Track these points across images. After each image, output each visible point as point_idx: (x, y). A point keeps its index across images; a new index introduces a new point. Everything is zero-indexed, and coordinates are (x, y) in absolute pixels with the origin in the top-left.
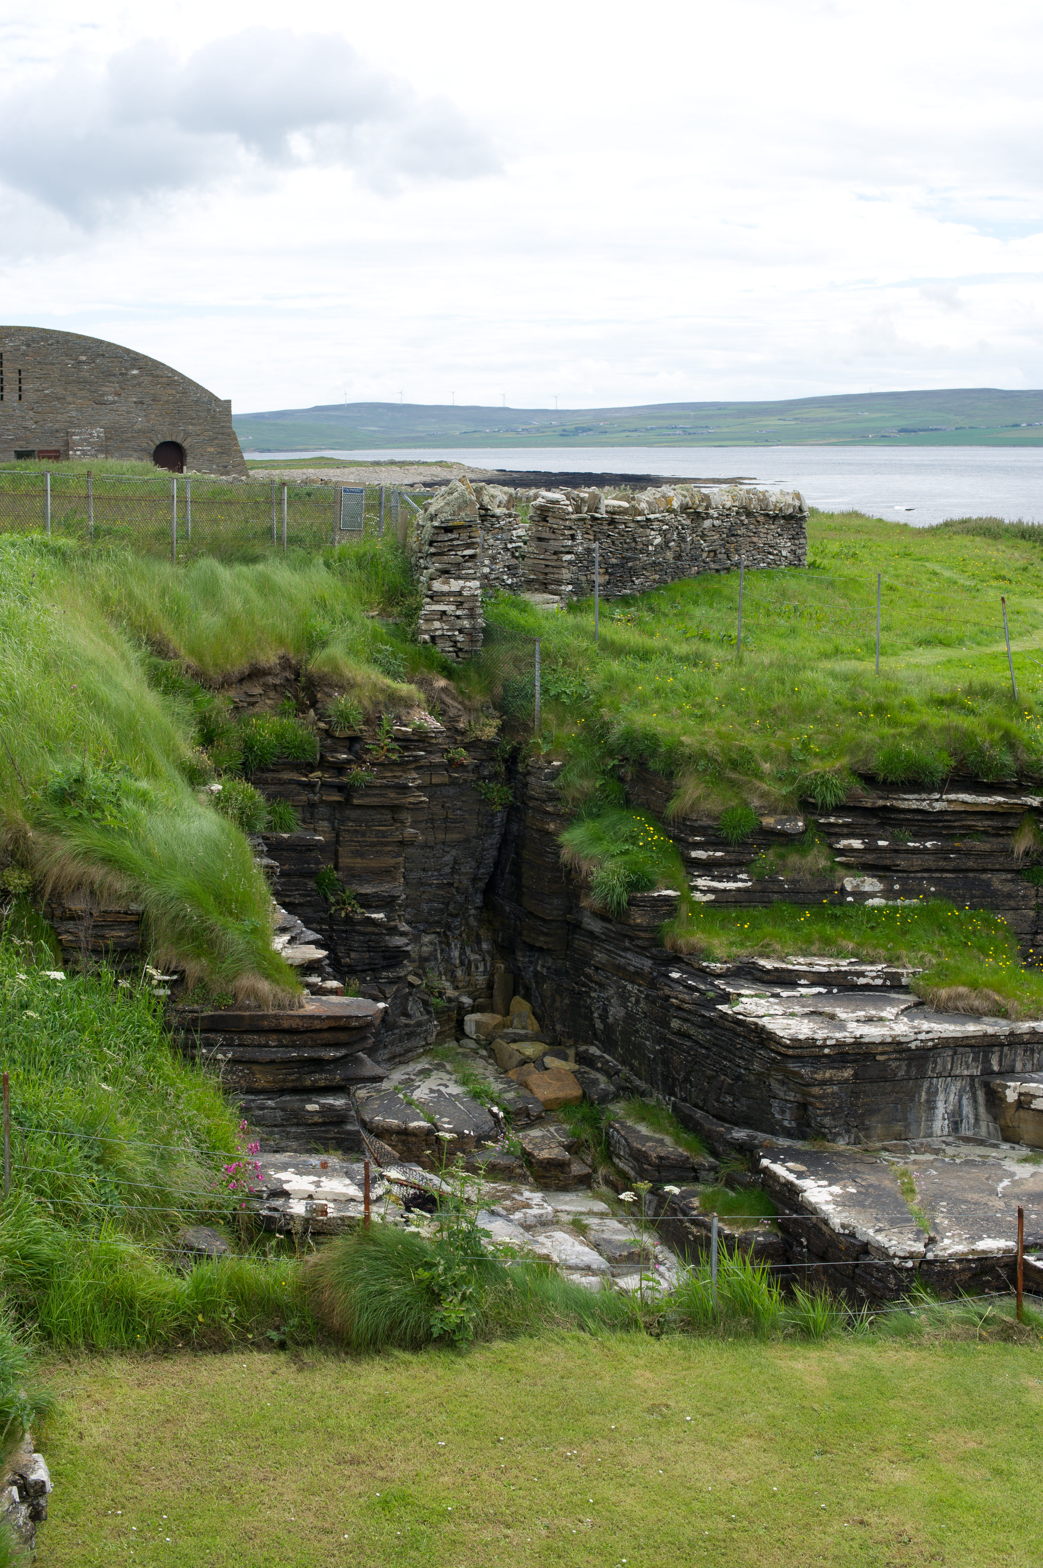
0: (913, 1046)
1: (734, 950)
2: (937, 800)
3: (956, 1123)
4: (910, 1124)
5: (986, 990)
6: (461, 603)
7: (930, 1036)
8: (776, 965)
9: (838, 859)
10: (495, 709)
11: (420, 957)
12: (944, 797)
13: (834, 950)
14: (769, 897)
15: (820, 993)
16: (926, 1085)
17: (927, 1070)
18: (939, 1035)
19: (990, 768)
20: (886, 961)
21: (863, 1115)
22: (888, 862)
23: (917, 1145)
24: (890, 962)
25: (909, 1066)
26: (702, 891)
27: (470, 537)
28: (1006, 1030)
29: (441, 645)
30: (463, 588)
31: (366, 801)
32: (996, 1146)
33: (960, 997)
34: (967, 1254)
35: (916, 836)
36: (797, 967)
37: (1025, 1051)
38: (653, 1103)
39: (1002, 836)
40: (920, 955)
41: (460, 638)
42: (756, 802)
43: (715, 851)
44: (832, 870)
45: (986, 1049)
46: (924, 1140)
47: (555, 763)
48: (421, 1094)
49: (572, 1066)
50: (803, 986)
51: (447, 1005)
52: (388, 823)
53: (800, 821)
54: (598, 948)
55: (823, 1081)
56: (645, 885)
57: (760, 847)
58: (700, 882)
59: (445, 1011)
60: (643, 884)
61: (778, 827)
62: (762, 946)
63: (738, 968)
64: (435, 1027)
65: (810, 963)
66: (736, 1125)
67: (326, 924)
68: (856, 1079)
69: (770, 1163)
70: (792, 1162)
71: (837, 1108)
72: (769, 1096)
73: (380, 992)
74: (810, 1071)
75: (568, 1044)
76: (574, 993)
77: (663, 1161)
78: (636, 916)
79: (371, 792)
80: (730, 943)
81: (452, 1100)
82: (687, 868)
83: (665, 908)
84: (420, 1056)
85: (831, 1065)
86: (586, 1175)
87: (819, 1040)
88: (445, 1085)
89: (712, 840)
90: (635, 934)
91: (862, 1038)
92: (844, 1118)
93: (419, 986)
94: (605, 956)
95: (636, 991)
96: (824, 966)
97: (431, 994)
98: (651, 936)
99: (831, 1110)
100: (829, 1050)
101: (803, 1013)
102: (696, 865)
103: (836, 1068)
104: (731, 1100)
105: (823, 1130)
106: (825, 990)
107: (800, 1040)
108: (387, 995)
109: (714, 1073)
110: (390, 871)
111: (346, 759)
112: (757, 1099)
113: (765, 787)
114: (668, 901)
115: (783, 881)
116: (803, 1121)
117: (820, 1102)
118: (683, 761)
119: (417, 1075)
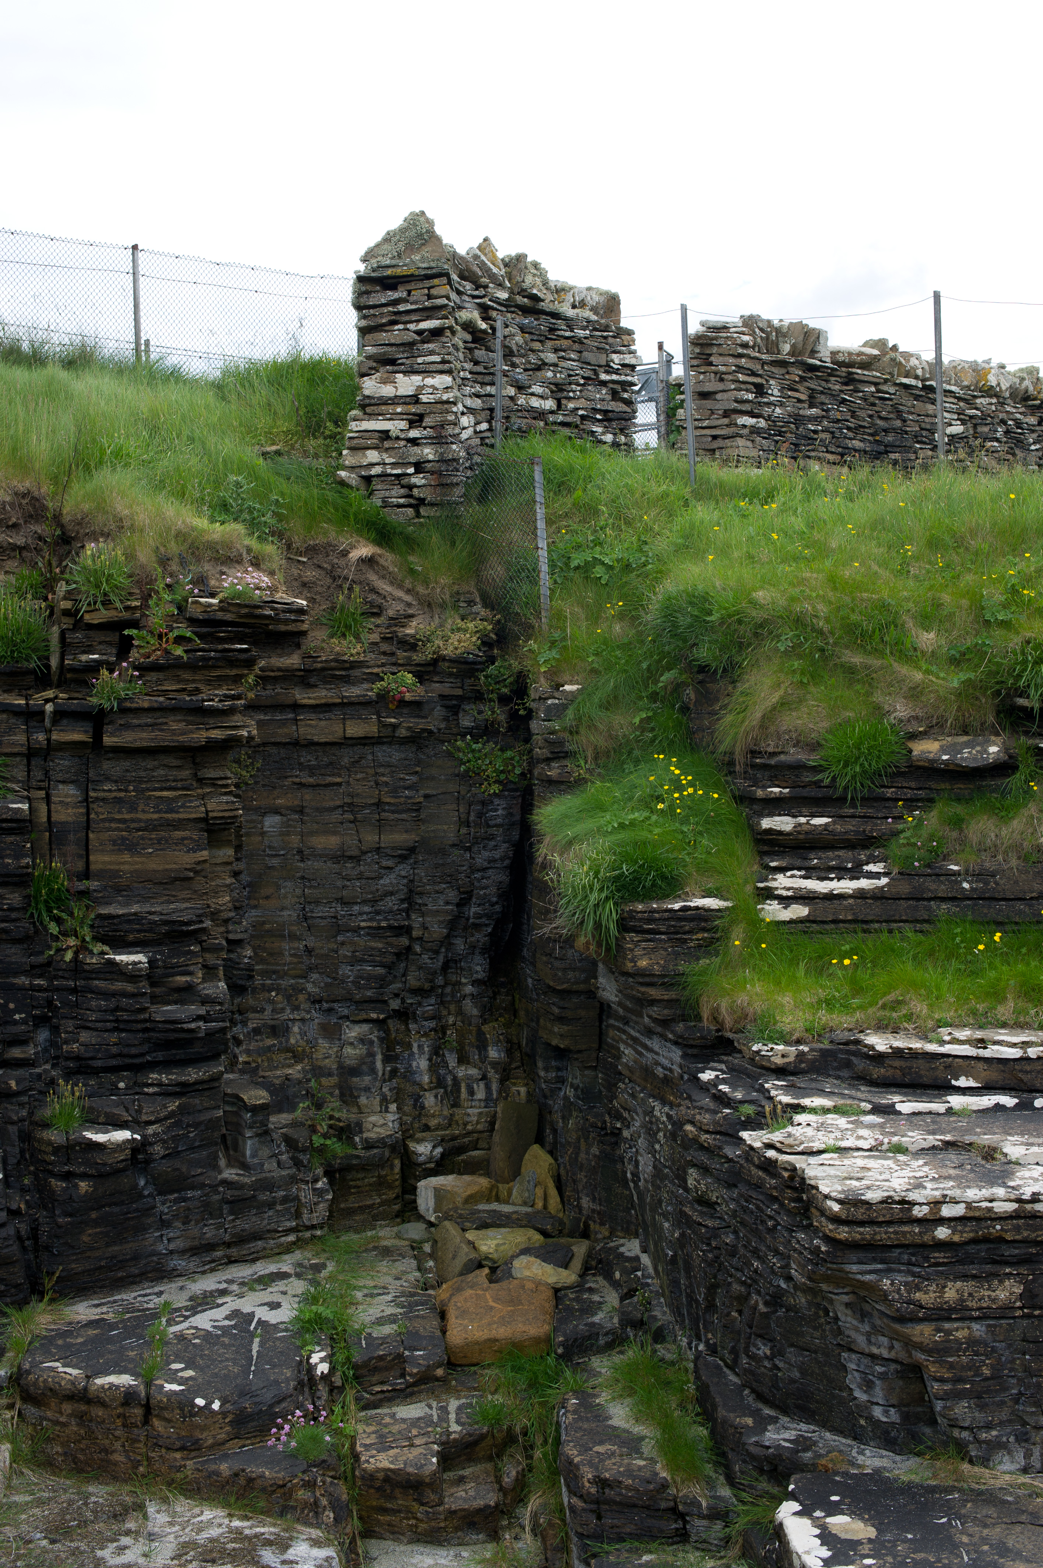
1: (824, 1017)
6: (421, 417)
8: (898, 1044)
10: (485, 605)
11: (341, 1066)
14: (929, 909)
15: (998, 1107)
26: (781, 899)
27: (430, 297)
29: (381, 491)
30: (420, 389)
31: (127, 739)
36: (949, 1049)
38: (669, 1357)
41: (418, 480)
42: (902, 710)
43: (813, 816)
47: (567, 688)
48: (204, 1321)
49: (568, 1277)
50: (964, 1091)
51: (362, 1153)
52: (179, 785)
53: (995, 744)
54: (624, 1037)
55: (942, 1309)
56: (654, 885)
57: (911, 804)
58: (783, 882)
59: (365, 1167)
60: (648, 884)
61: (945, 757)
62: (884, 1007)
63: (824, 1053)
64: (320, 1193)
65: (982, 1041)
66: (785, 1411)
67: (40, 976)
68: (1034, 1307)
69: (796, 1514)
70: (850, 1515)
71: (987, 1379)
72: (839, 1345)
73: (127, 1111)
74: (906, 1284)
75: (600, 1236)
76: (606, 1134)
77: (607, 1491)
78: (638, 952)
79: (136, 721)
80: (820, 1002)
81: (252, 1335)
82: (762, 854)
83: (700, 936)
84: (288, 1249)
85: (960, 1268)
86: (479, 1511)
87: (921, 1204)
88: (274, 1306)
89: (805, 792)
90: (643, 993)
91: (1039, 1201)
92: (1010, 1403)
93: (264, 1107)
94: (633, 1052)
95: (665, 1119)
96: (1014, 1045)
97: (313, 1129)
98: (672, 995)
99: (972, 1383)
100: (950, 1231)
101: (926, 1145)
102: (780, 846)
103: (974, 1277)
104: (768, 1352)
105: (956, 1433)
106: (1016, 1101)
107: (866, 1203)
108: (144, 1118)
109: (743, 1289)
110: (190, 879)
111: (94, 660)
112: (816, 1352)
113: (918, 676)
114: (706, 921)
115: (958, 873)
116: (920, 1409)
117: (941, 1363)
118: (756, 635)
119: (243, 1284)
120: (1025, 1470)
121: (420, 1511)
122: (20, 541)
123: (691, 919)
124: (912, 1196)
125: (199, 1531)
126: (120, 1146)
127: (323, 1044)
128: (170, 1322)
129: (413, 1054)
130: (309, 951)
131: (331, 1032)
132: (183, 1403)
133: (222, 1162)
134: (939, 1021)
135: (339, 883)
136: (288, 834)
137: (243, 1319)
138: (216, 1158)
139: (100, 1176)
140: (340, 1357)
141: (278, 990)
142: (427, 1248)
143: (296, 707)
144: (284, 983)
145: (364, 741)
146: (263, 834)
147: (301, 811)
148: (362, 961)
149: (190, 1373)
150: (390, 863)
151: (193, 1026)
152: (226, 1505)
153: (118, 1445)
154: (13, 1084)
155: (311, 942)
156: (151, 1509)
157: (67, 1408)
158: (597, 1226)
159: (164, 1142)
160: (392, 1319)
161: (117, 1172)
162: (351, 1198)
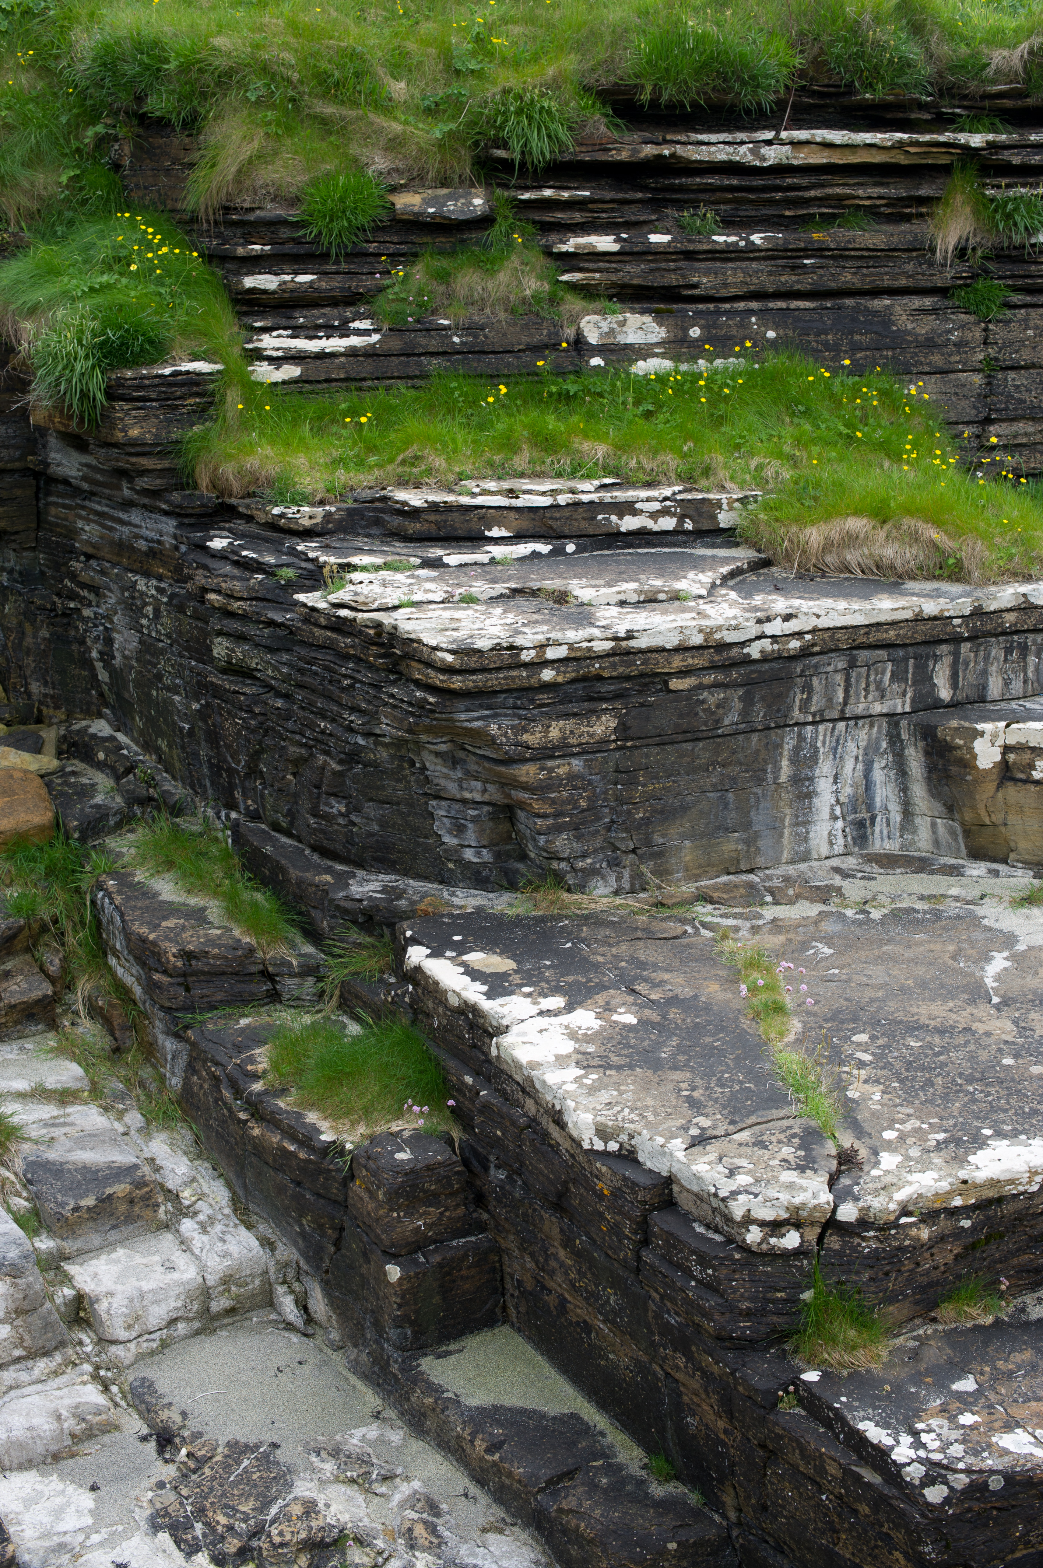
0: (754, 651)
1: (342, 476)
2: (769, 143)
3: (860, 825)
4: (757, 835)
5: (908, 522)
7: (793, 626)
8: (432, 498)
9: (565, 278)
12: (784, 135)
13: (566, 462)
14: (419, 364)
15: (535, 555)
16: (789, 742)
17: (790, 708)
18: (813, 622)
19: (876, 68)
20: (680, 478)
21: (647, 822)
22: (672, 279)
23: (776, 883)
24: (689, 479)
25: (748, 701)
26: (271, 360)
28: (965, 606)
32: (954, 871)
33: (851, 540)
34: (950, 1194)
35: (728, 224)
36: (480, 500)
37: (1008, 651)
38: (196, 828)
39: (908, 218)
40: (753, 463)
42: (380, 162)
43: (296, 273)
44: (553, 301)
45: (922, 650)
46: (792, 870)
49: (48, 762)
50: (497, 541)
53: (478, 196)
54: (83, 513)
55: (546, 748)
56: (142, 350)
57: (395, 258)
58: (269, 342)
60: (137, 349)
61: (431, 210)
62: (403, 462)
63: (351, 512)
65: (511, 491)
66: (361, 865)
68: (626, 739)
69: (427, 956)
70: (482, 950)
71: (583, 811)
72: (426, 794)
74: (513, 727)
75: (55, 720)
76: (56, 616)
77: (194, 962)
78: (129, 421)
80: (334, 462)
82: (241, 314)
83: (191, 401)
85: (561, 708)
86: (38, 1002)
87: (528, 649)
89: (288, 248)
90: (133, 464)
91: (633, 637)
92: (603, 832)
94: (96, 527)
95: (154, 592)
96: (543, 494)
98: (166, 464)
99: (570, 815)
100: (554, 673)
101: (494, 594)
102: (259, 306)
103: (575, 715)
104: (343, 810)
105: (555, 865)
106: (550, 547)
107: (479, 651)
109: (303, 751)
112: (398, 804)
113: (397, 127)
114: (197, 384)
115: (448, 328)
116: (509, 847)
117: (544, 799)
118: (219, 84)
120: (616, 893)
123: (182, 384)
124: (519, 641)
134: (461, 474)
158: (51, 712)
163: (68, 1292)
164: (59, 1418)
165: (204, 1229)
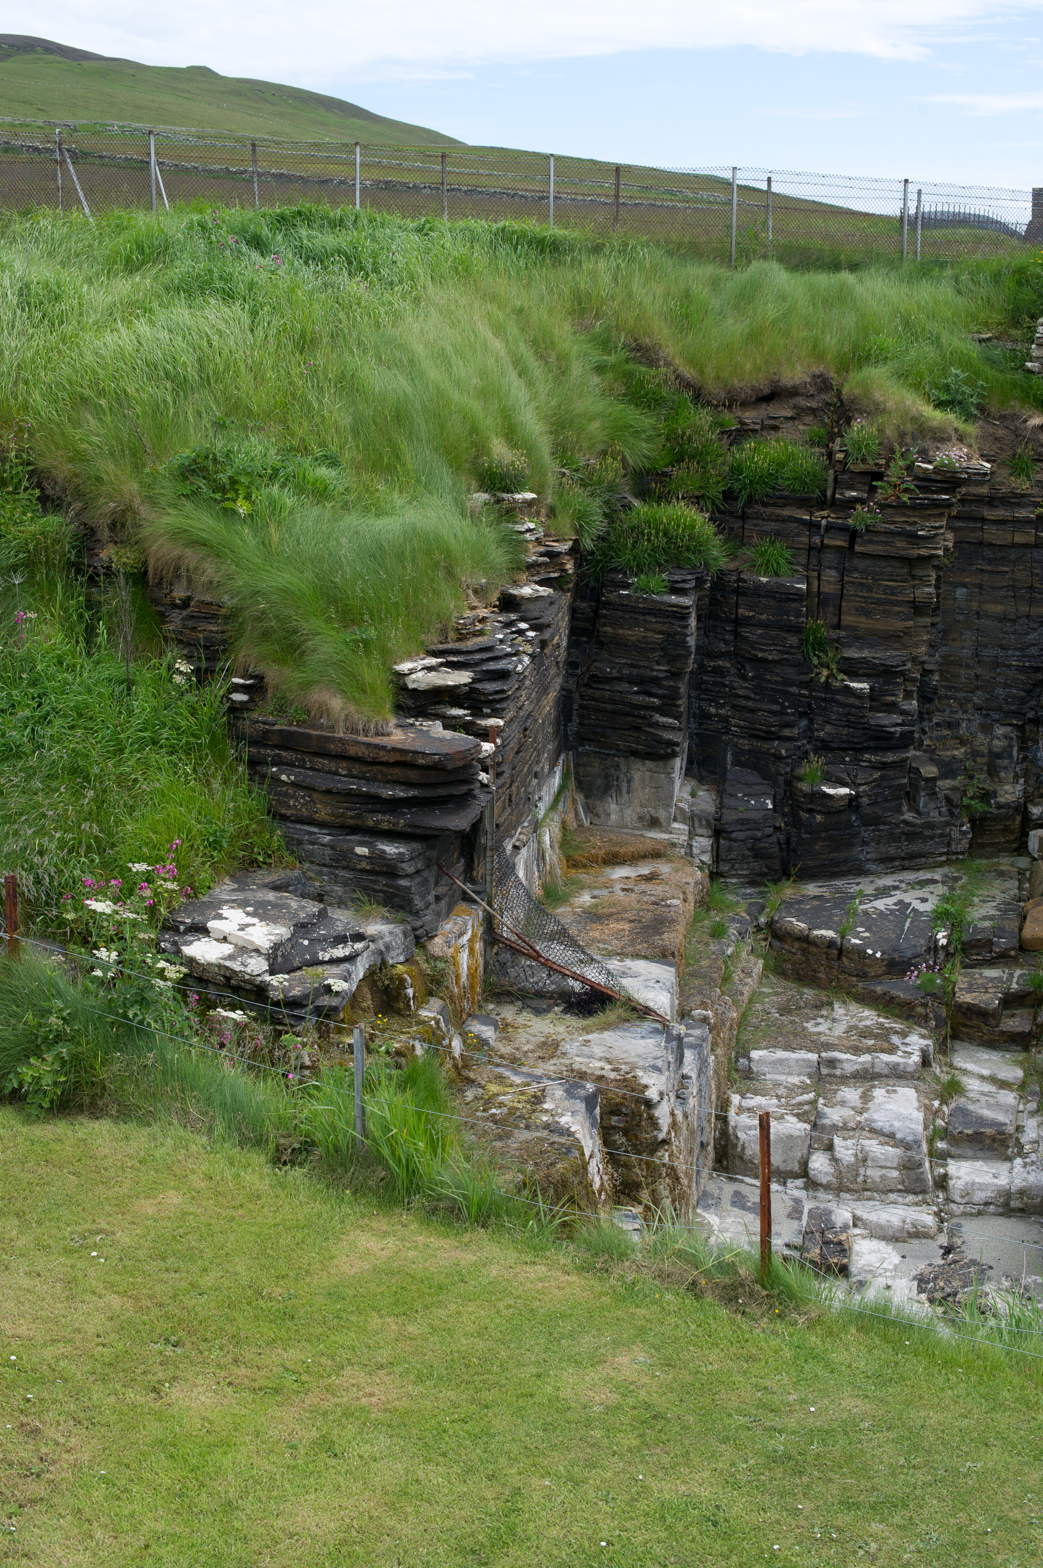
11: (990, 751)
31: (869, 549)
48: (881, 904)
51: (994, 811)
52: (899, 578)
59: (996, 819)
64: (964, 833)
67: (805, 688)
73: (849, 775)
79: (875, 539)
81: (907, 917)
84: (941, 865)
86: (1019, 1034)
88: (924, 900)
93: (934, 779)
97: (964, 793)
108: (858, 781)
110: (900, 637)
111: (853, 497)
119: (909, 884)
121: (985, 1029)
122: (814, 405)
125: (861, 1021)
126: (842, 797)
127: (981, 736)
128: (860, 904)
129: (1038, 748)
130: (977, 677)
131: (986, 729)
132: (860, 952)
133: (905, 808)
135: (1001, 636)
136: (971, 601)
137: (903, 905)
138: (900, 806)
139: (829, 813)
140: (955, 936)
141: (955, 699)
142: (1028, 874)
143: (983, 520)
144: (959, 695)
145: (1026, 546)
146: (955, 599)
147: (980, 587)
148: (1011, 686)
149: (867, 934)
150: (1035, 626)
151: (892, 730)
152: (877, 1009)
153: (822, 969)
154: (783, 752)
155: (979, 671)
156: (836, 1006)
157: (797, 945)
159: (869, 796)
160: (991, 918)
161: (839, 812)
162: (986, 837)
163: (942, 1171)
164: (904, 1222)
165: (1025, 1165)
